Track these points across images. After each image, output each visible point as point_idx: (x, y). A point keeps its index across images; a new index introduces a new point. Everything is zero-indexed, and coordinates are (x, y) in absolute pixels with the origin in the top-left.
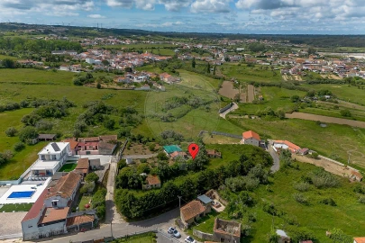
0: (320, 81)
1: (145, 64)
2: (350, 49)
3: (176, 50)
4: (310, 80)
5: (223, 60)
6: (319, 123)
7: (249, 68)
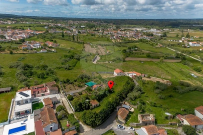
0: (130, 42)
1: (30, 37)
2: (133, 26)
3: (46, 28)
4: (125, 42)
5: (77, 33)
6: (140, 61)
7: (93, 37)
